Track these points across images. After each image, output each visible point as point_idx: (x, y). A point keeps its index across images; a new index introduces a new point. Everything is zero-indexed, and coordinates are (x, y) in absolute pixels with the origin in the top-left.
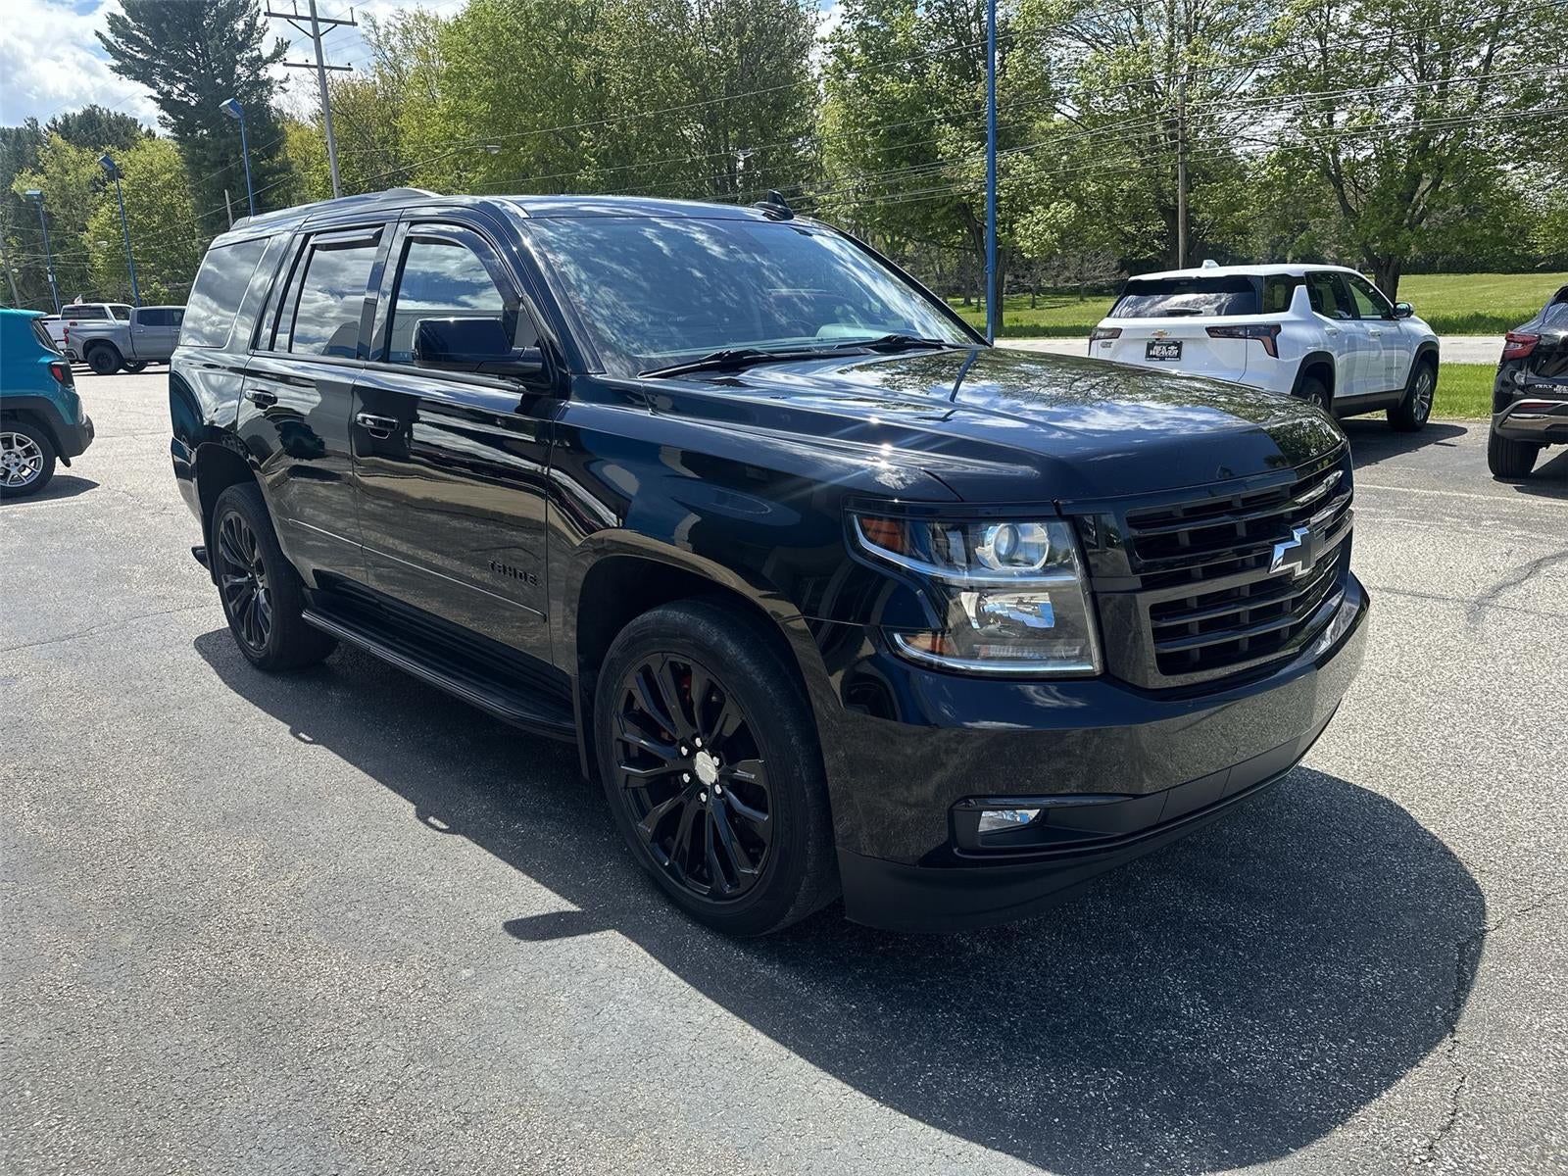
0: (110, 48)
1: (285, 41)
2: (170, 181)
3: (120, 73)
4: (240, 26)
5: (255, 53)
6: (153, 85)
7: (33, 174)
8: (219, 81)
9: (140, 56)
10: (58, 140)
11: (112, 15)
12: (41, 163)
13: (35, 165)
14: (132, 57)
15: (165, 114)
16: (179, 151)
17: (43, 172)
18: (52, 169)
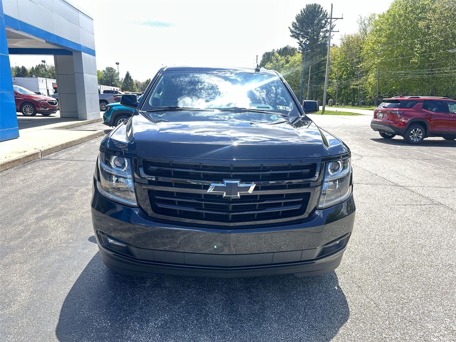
0: (291, 31)
1: (335, 25)
2: (299, 64)
3: (292, 37)
4: (324, 22)
5: (326, 29)
6: (299, 39)
7: (270, 63)
8: (315, 37)
9: (297, 32)
10: (277, 55)
11: (293, 22)
12: (272, 60)
13: (271, 61)
14: (296, 33)
15: (300, 47)
16: (301, 56)
17: (272, 63)
18: (274, 62)
